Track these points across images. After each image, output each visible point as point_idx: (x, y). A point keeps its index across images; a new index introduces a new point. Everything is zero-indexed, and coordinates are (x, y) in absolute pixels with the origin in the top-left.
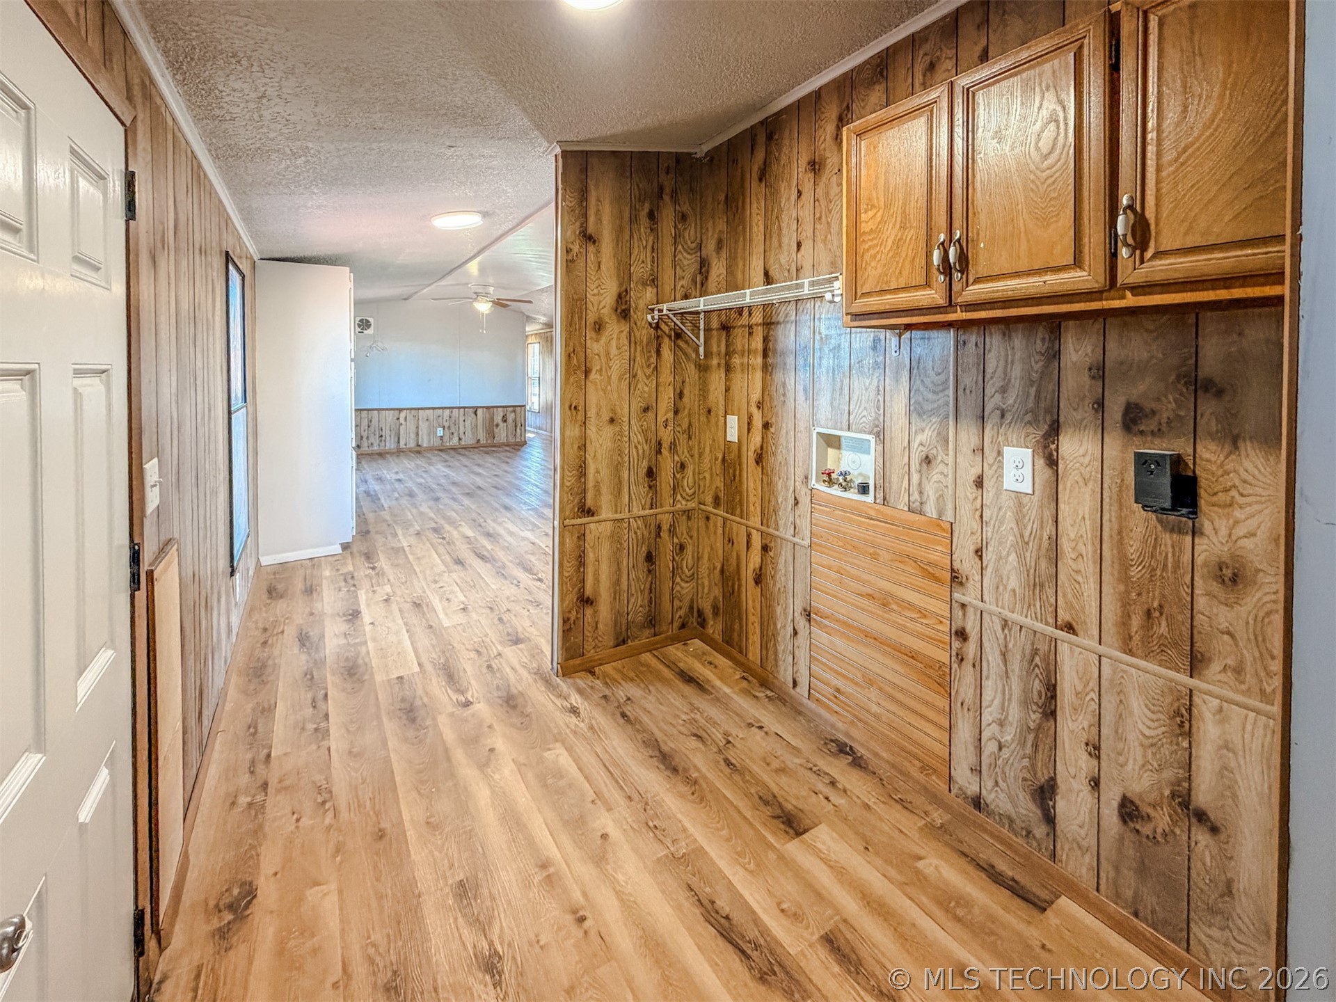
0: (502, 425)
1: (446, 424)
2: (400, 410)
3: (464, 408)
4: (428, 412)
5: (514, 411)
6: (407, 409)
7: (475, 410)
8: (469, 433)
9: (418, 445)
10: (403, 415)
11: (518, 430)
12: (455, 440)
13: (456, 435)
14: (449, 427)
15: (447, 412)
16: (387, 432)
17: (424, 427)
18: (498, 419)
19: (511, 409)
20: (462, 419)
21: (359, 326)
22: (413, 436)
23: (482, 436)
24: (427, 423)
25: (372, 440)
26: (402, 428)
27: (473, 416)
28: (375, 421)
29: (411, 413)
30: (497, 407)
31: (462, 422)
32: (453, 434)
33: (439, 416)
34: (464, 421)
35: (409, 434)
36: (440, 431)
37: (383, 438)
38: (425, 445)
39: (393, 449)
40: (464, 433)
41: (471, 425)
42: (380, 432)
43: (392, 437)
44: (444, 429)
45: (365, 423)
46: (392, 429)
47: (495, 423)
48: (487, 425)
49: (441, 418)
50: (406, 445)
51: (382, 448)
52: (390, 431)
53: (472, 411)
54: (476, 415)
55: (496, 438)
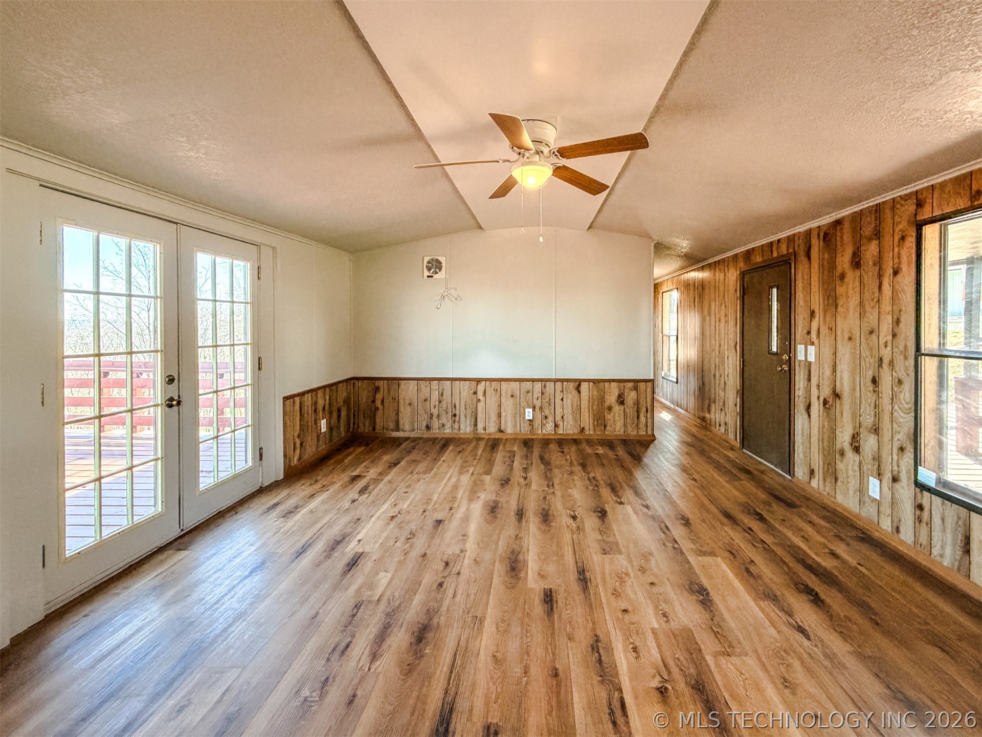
0: (617, 408)
1: (538, 404)
2: (478, 381)
3: (562, 381)
4: (513, 384)
5: (636, 388)
6: (486, 380)
7: (578, 383)
8: (569, 418)
9: (501, 431)
10: (481, 388)
11: (643, 419)
12: (550, 427)
13: (551, 419)
14: (541, 408)
15: (538, 386)
16: (461, 411)
17: (508, 406)
18: (611, 399)
19: (630, 385)
20: (559, 397)
21: (429, 269)
22: (494, 417)
23: (587, 421)
24: (512, 399)
25: (444, 420)
26: (481, 406)
27: (575, 393)
28: (447, 393)
29: (491, 385)
30: (610, 381)
31: (558, 401)
32: (546, 417)
33: (528, 392)
34: (562, 399)
35: (489, 413)
36: (529, 412)
37: (457, 418)
38: (509, 430)
39: (469, 434)
40: (562, 417)
41: (572, 405)
42: (454, 410)
43: (468, 417)
44: (534, 410)
45: (435, 396)
46: (468, 407)
47: (607, 404)
48: (595, 407)
49: (530, 394)
50: (485, 429)
51: (456, 431)
52: (466, 409)
53: (572, 386)
54: (579, 392)
55: (608, 428)
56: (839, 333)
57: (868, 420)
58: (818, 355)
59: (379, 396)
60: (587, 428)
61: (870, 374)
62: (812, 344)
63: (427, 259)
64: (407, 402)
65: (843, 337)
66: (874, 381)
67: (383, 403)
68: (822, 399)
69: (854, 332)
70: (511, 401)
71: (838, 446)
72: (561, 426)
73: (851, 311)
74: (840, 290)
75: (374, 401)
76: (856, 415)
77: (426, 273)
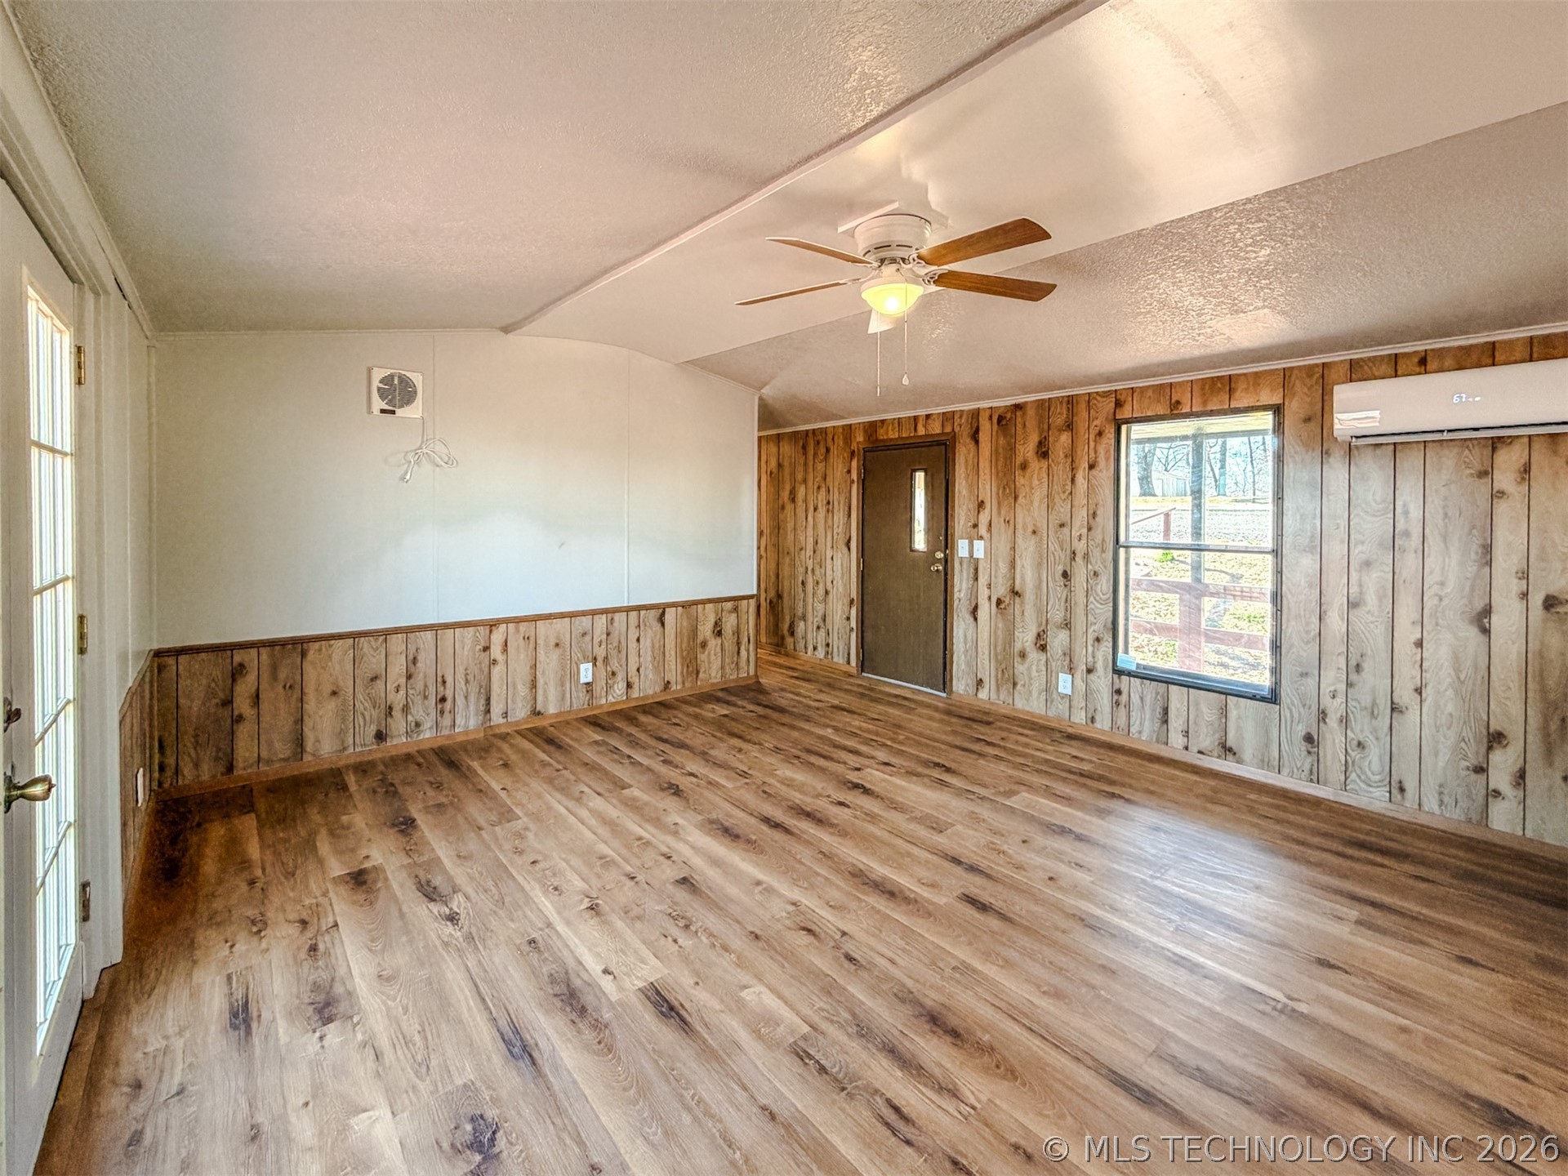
0: (713, 643)
1: (600, 652)
2: (492, 625)
3: (639, 608)
4: (557, 624)
5: (736, 610)
6: (507, 621)
7: (661, 610)
8: (649, 673)
9: (536, 713)
10: (498, 637)
12: (619, 688)
13: (620, 676)
14: (606, 659)
15: (601, 621)
16: (456, 687)
17: (549, 663)
18: (706, 630)
19: (729, 605)
20: (633, 636)
21: (382, 394)
22: (523, 690)
23: (674, 671)
24: (558, 651)
25: (418, 712)
26: (497, 671)
27: (657, 626)
29: (517, 631)
30: (704, 602)
31: (633, 644)
32: (614, 674)
33: (584, 634)
34: (638, 640)
35: (514, 685)
36: (586, 670)
37: (448, 705)
38: (552, 710)
39: (476, 730)
40: (638, 670)
41: (653, 647)
42: (441, 689)
43: (472, 698)
44: (595, 665)
45: (398, 667)
46: (470, 678)
47: (700, 639)
48: (684, 646)
49: (588, 638)
50: (505, 715)
51: (446, 732)
52: (467, 682)
53: (653, 615)
54: (663, 624)
55: (701, 675)
56: (1019, 527)
57: (1057, 615)
58: (989, 552)
59: (244, 688)
60: (673, 681)
61: (1060, 569)
62: (981, 538)
63: (378, 375)
64: (327, 689)
65: (1024, 528)
66: (1065, 575)
67: (256, 698)
68: (994, 600)
69: (1039, 525)
70: (555, 655)
71: (1018, 646)
72: (636, 687)
73: (1036, 504)
74: (1020, 481)
75: (228, 702)
76: (1042, 612)
77: (378, 404)
